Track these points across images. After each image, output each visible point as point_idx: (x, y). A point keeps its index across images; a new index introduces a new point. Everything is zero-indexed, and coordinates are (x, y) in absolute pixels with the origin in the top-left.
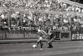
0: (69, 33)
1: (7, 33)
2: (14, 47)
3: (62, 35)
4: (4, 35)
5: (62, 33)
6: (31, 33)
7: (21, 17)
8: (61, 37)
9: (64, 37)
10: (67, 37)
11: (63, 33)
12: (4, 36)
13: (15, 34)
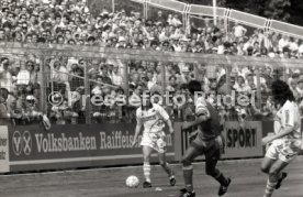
0: (254, 131)
1: (37, 136)
2: (65, 182)
3: (231, 135)
4: (27, 142)
5: (229, 131)
6: (124, 134)
7: (84, 78)
8: (229, 145)
9: (237, 143)
10: (248, 144)
11: (235, 131)
12: (27, 146)
13: (66, 136)
